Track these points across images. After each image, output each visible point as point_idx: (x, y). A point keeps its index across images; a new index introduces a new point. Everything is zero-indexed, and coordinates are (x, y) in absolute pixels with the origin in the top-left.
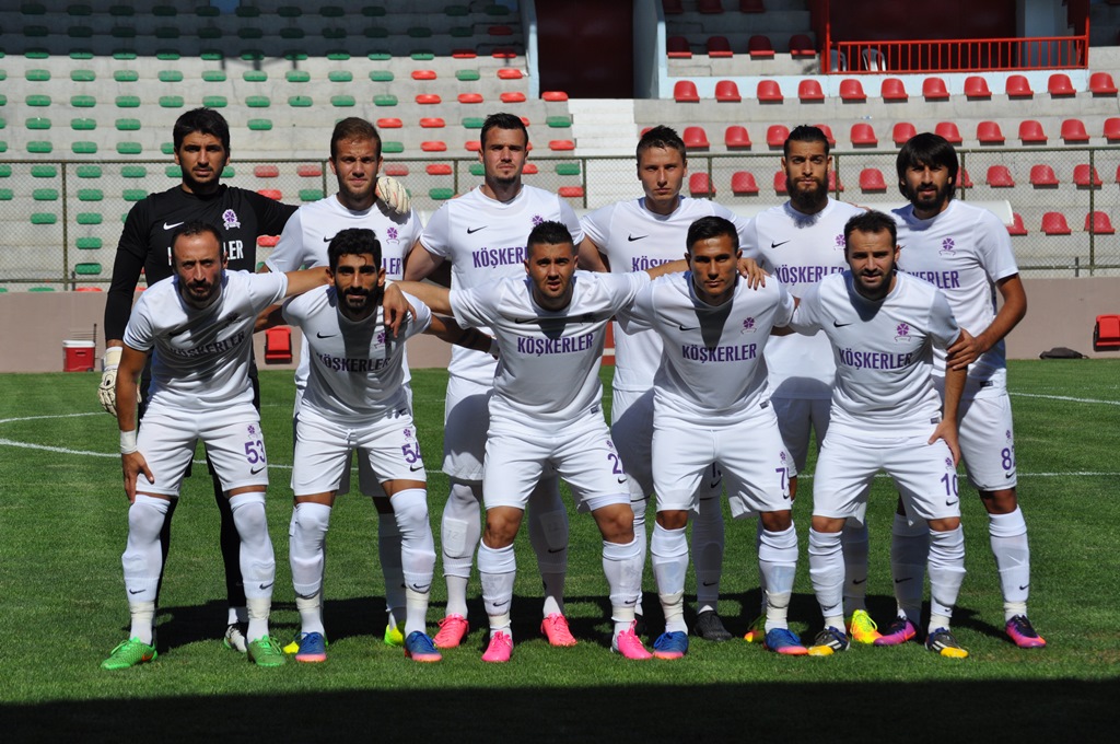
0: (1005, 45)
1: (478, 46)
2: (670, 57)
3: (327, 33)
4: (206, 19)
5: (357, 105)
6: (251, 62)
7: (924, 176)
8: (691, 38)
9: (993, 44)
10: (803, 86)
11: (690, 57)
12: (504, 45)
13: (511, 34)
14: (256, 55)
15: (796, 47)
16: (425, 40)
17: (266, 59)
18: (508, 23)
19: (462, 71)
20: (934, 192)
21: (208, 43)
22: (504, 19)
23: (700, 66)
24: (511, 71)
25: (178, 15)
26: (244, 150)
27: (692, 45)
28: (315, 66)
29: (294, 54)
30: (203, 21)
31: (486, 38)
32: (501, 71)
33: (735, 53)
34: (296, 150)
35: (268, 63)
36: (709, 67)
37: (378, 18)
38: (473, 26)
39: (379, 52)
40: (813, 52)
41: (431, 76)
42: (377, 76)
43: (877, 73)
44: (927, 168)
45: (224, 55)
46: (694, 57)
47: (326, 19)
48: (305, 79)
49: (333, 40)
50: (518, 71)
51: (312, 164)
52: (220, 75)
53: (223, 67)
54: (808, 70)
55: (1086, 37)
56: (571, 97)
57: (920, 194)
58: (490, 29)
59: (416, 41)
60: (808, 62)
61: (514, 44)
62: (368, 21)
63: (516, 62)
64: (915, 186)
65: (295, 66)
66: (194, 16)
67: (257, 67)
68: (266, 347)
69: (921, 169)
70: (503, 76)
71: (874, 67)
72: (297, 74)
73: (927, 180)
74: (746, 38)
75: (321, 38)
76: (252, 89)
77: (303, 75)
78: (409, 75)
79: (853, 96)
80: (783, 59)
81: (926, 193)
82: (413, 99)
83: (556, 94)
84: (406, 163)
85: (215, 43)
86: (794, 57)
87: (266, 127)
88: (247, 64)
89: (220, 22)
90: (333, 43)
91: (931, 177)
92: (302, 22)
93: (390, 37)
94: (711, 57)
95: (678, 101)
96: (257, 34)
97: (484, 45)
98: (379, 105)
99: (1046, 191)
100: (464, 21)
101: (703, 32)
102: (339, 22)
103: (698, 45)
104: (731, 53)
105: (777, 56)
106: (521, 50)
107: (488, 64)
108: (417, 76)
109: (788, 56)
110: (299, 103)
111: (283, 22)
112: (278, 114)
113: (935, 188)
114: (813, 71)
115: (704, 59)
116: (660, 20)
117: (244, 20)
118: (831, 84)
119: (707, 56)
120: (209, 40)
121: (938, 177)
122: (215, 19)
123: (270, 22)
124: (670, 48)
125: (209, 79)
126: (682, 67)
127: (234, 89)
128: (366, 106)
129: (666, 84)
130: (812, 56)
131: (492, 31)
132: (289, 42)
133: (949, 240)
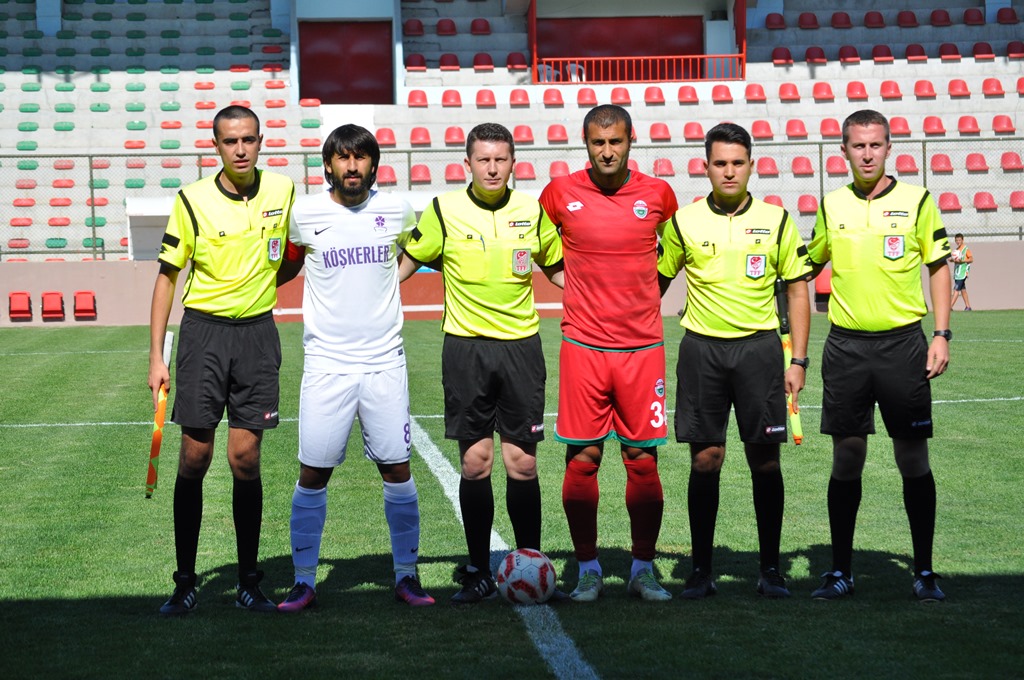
0: (695, 60)
1: (253, 62)
2: (409, 71)
3: (130, 52)
4: (31, 40)
5: (146, 110)
6: (62, 76)
7: (349, 164)
8: (427, 55)
9: (677, 60)
10: (514, 95)
11: (424, 71)
12: (275, 61)
13: (280, 52)
14: (67, 69)
15: (512, 62)
16: (209, 57)
17: (76, 73)
18: (281, 44)
19: (237, 83)
20: (359, 180)
21: (31, 60)
22: (277, 40)
23: (433, 78)
24: (276, 82)
25: (8, 38)
26: (51, 147)
27: (429, 60)
28: (116, 79)
29: (98, 69)
30: (28, 43)
31: (260, 55)
32: (268, 83)
33: (461, 67)
34: (91, 147)
35: (78, 76)
36: (441, 78)
37: (174, 40)
38: (251, 46)
39: (170, 67)
40: (525, 66)
41: (210, 86)
42: (165, 87)
43: (577, 84)
44: (352, 157)
45: (40, 70)
46: (428, 70)
47: (130, 40)
48: (106, 90)
49: (134, 58)
50: (282, 82)
51: (101, 158)
52: (36, 86)
53: (40, 80)
54: (521, 81)
55: (743, 55)
56: (323, 103)
57: (346, 180)
58: (265, 48)
59: (202, 58)
60: (521, 75)
61: (283, 60)
62: (165, 42)
63: (280, 75)
64: (341, 175)
65: (99, 80)
66: (22, 38)
67: (68, 80)
68: (75, 306)
69: (347, 157)
70: (270, 86)
71: (575, 78)
72: (100, 85)
73: (352, 168)
74: (472, 55)
75: (124, 56)
76: (62, 98)
77: (105, 86)
78: (193, 86)
79: (553, 102)
80: (501, 73)
81: (352, 180)
82: (194, 105)
83: (311, 101)
84: (179, 157)
85: (36, 60)
86: (510, 70)
87: (69, 128)
88: (59, 78)
89: (42, 43)
90: (134, 60)
91: (356, 165)
92: (111, 42)
93: (180, 55)
94: (442, 70)
95: (410, 106)
96: (72, 53)
97: (258, 61)
98: (164, 110)
99: (699, 179)
100: (245, 42)
101: (440, 50)
102: (141, 43)
103: (433, 61)
104: (458, 67)
105: (496, 70)
106: (284, 65)
107: (259, 77)
108: (199, 86)
109: (505, 70)
110: (98, 109)
111: (96, 43)
112: (81, 118)
113: (360, 176)
114: (526, 82)
115: (435, 72)
116: (398, 40)
117: (63, 41)
118: (536, 93)
119: (439, 70)
120: (31, 58)
121: (362, 165)
122: (38, 40)
123: (85, 43)
124: (408, 63)
125: (26, 89)
126: (419, 79)
127: (47, 97)
128: (154, 111)
129: (402, 92)
130: (524, 70)
131: (266, 50)
132: (96, 60)
133: (380, 218)
